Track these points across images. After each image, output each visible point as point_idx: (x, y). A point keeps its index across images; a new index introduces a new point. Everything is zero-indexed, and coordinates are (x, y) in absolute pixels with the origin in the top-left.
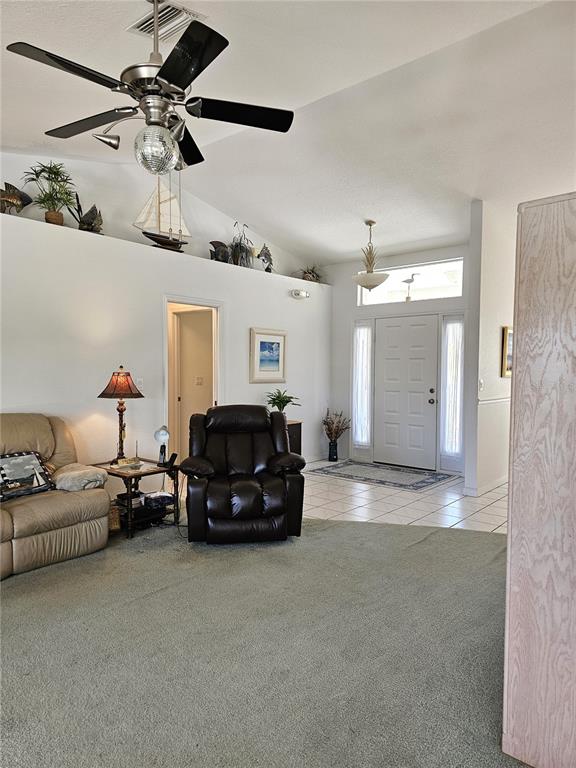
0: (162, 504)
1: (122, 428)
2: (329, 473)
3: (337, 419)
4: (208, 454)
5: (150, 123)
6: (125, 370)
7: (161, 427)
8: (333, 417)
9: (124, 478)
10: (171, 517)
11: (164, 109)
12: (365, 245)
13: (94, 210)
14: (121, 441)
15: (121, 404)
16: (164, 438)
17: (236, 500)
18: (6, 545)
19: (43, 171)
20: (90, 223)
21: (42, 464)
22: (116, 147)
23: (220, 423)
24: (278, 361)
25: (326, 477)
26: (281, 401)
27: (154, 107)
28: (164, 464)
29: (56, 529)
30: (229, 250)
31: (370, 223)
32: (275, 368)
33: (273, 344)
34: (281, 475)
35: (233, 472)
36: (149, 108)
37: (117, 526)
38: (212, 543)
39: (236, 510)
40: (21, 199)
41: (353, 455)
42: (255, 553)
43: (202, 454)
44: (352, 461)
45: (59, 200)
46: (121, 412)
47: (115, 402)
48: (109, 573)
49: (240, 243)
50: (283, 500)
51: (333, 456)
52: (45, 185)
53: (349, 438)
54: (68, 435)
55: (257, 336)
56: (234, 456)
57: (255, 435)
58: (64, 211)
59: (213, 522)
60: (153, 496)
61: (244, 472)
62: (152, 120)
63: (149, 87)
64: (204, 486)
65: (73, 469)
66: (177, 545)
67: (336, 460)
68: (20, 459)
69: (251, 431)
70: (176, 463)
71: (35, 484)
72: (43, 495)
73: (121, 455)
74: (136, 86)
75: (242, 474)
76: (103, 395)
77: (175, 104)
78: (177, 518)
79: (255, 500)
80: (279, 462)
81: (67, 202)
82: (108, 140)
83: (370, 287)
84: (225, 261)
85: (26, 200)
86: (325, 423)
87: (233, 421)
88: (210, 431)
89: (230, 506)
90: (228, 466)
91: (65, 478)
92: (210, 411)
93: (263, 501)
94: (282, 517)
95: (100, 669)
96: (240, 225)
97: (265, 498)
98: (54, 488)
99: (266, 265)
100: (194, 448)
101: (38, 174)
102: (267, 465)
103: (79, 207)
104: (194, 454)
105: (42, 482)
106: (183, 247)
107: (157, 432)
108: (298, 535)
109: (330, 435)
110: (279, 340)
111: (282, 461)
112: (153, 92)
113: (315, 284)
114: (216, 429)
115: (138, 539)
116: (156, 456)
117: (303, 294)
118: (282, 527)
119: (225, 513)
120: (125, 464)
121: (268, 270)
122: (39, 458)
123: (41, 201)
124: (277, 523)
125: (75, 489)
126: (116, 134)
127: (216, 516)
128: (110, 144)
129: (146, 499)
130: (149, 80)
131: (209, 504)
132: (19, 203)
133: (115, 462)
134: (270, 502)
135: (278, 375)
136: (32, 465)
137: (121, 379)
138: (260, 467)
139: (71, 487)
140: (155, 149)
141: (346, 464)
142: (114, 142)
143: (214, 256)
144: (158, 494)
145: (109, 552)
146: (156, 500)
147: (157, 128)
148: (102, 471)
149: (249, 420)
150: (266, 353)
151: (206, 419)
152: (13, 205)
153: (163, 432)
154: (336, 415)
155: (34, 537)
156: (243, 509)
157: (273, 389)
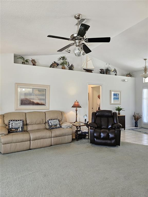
0: (85, 133)
1: (77, 114)
2: (134, 130)
3: (138, 115)
4: (96, 122)
5: (77, 46)
6: (77, 101)
7: (85, 115)
8: (136, 114)
9: (76, 126)
10: (87, 137)
11: (80, 42)
12: (144, 66)
13: (72, 65)
14: (76, 118)
15: (76, 109)
16: (86, 118)
17: (102, 134)
18: (50, 139)
19: (61, 58)
20: (71, 68)
21: (59, 122)
22: (69, 52)
23: (99, 114)
24: (118, 99)
25: (133, 131)
26: (119, 110)
27: (77, 42)
28: (86, 124)
29: (60, 136)
30: (105, 71)
31: (145, 60)
32: (118, 100)
33: (117, 94)
34: (114, 129)
35: (103, 127)
36: (76, 43)
37: (74, 138)
38: (96, 144)
39: (102, 137)
40: (57, 64)
41: (143, 126)
42: (107, 148)
43: (95, 122)
44: (142, 128)
45: (64, 63)
46: (76, 111)
47: (75, 108)
48: (71, 148)
49: (108, 69)
50: (115, 136)
51: (136, 126)
52: (62, 61)
53: (142, 121)
54: (65, 116)
55: (112, 92)
56: (103, 123)
57: (109, 118)
58: (66, 66)
59: (96, 139)
60: (83, 131)
61: (105, 127)
62: (77, 45)
63: (76, 38)
64: (94, 130)
65: (65, 123)
66: (88, 144)
67: (137, 127)
68: (55, 120)
69: (108, 117)
70: (88, 124)
71: (57, 126)
72: (59, 129)
73: (76, 121)
74: (73, 38)
75: (105, 128)
76: (73, 107)
77: (82, 41)
78: (89, 137)
79: (107, 135)
80: (114, 125)
81: (66, 64)
82: (68, 51)
83: (145, 77)
84: (104, 73)
85: (58, 65)
86: (134, 116)
87: (103, 114)
88: (97, 116)
89: (100, 135)
90: (101, 126)
91: (63, 126)
92: (97, 111)
93: (109, 135)
94: (114, 140)
95: (64, 168)
96: (108, 64)
97: (110, 134)
98: (61, 127)
99: (115, 74)
100: (93, 120)
101: (60, 59)
102: (112, 126)
103: (69, 65)
104: (93, 122)
105: (59, 126)
106: (93, 71)
107: (84, 116)
108: (120, 145)
109: (135, 119)
110: (119, 93)
111: (115, 125)
112: (77, 39)
113: (130, 78)
114: (98, 116)
115: (79, 141)
116: (84, 122)
117: (126, 80)
118: (114, 143)
119: (99, 137)
120: (77, 123)
121: (116, 75)
122: (59, 120)
123: (61, 64)
124: (113, 141)
125: (65, 128)
126: (69, 50)
127: (97, 138)
128: (68, 52)
129: (82, 132)
130: (76, 37)
131: (95, 134)
132: (56, 65)
133: (75, 123)
134: (111, 135)
135: (119, 102)
136: (57, 122)
137: (76, 103)
138: (110, 126)
139: (64, 127)
140: (77, 52)
141: (140, 128)
142: (69, 51)
143: (101, 73)
144: (84, 131)
145: (72, 143)
146: (84, 132)
147: (78, 47)
148: (71, 124)
149: (107, 114)
150: (115, 96)
151: (96, 113)
152: (55, 66)
153: (85, 116)
154: (137, 114)
155: (56, 138)
156: (103, 136)
157: (117, 106)
